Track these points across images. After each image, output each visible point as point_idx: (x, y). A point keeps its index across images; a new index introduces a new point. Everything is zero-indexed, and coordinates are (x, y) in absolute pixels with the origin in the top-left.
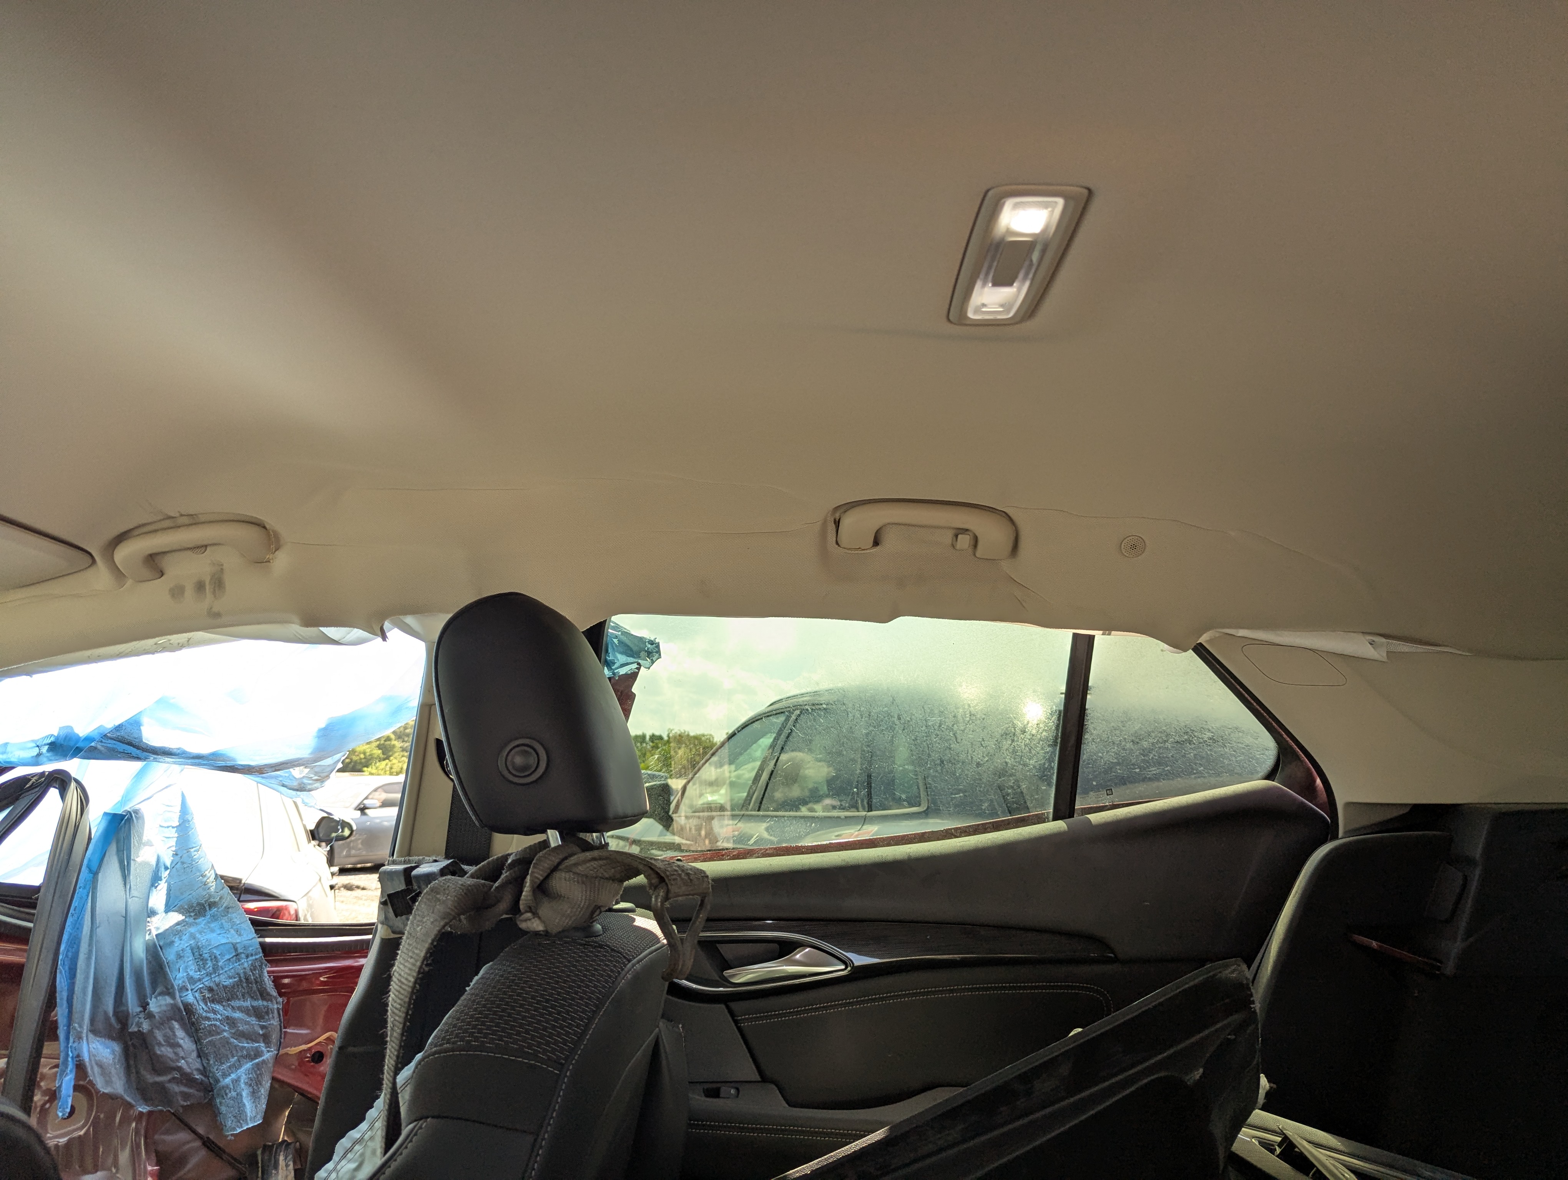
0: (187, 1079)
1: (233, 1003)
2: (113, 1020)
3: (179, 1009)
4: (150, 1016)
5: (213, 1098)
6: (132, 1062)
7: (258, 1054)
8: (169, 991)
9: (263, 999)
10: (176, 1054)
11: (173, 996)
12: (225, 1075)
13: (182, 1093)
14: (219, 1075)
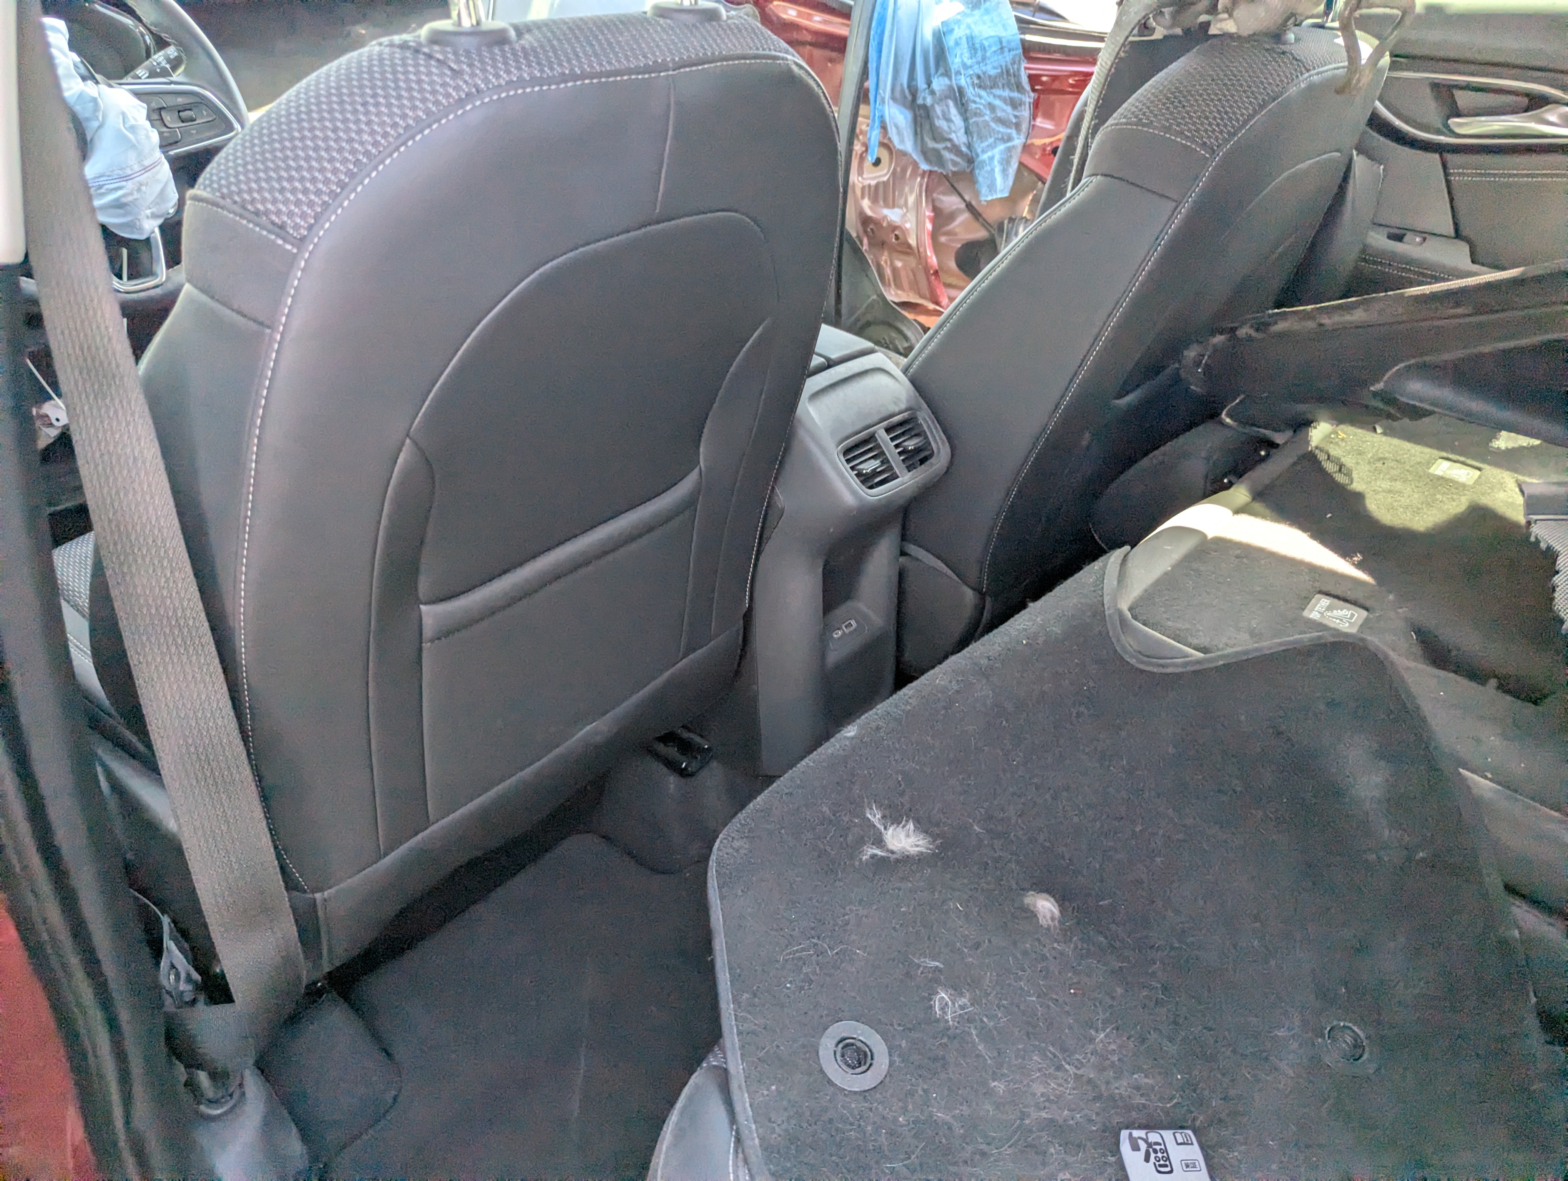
0: (956, 150)
1: (994, 91)
2: (907, 91)
3: (954, 90)
4: (933, 93)
5: (973, 169)
6: (919, 129)
7: (1010, 139)
8: (947, 74)
9: (1019, 91)
10: (949, 127)
11: (950, 78)
12: (983, 152)
13: (952, 160)
14: (979, 151)
